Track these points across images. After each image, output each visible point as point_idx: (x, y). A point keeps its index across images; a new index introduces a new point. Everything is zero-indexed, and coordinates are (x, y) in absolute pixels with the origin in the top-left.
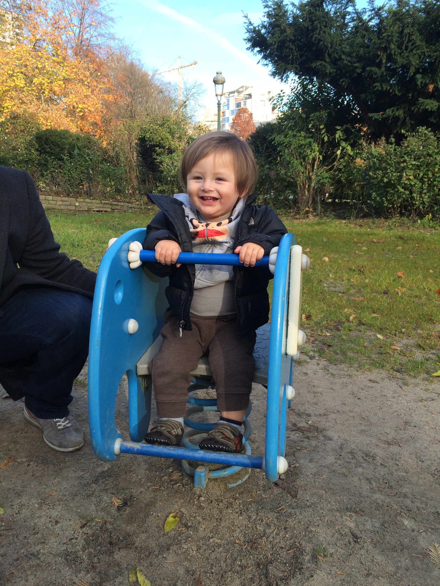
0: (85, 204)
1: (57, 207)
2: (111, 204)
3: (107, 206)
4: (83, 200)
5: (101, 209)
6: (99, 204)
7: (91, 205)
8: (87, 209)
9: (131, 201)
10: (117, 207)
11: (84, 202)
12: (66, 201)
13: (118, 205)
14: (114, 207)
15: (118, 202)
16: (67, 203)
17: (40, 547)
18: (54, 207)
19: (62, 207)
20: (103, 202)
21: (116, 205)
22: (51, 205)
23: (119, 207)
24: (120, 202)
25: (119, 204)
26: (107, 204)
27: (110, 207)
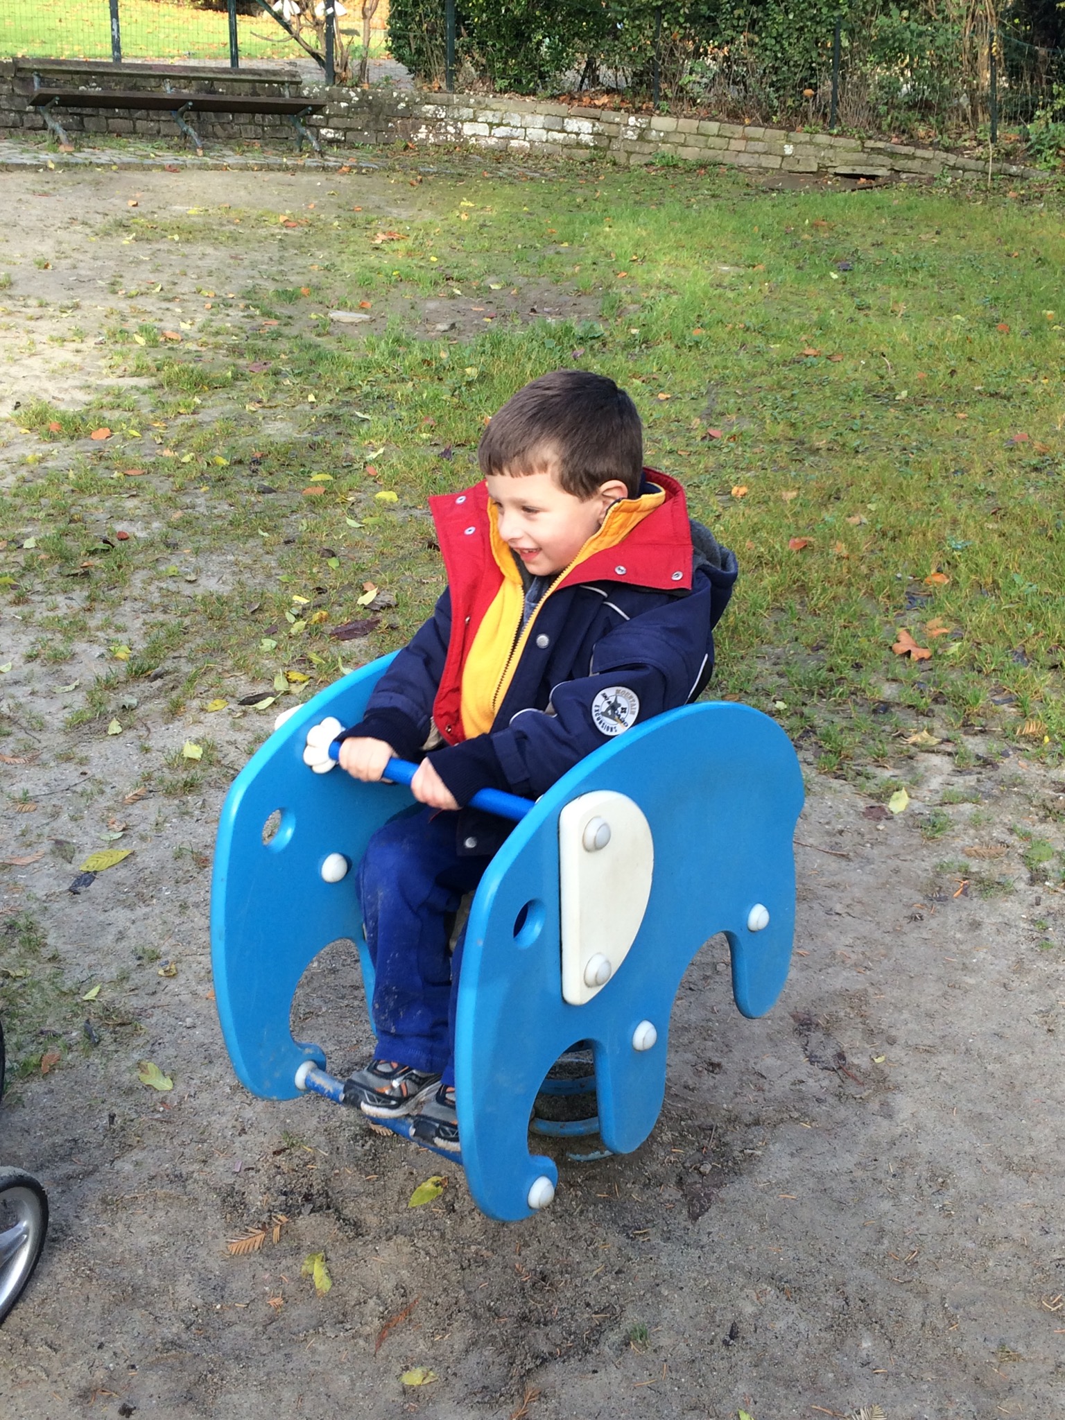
0: (810, 149)
1: (729, 159)
2: (892, 155)
3: (881, 159)
4: (807, 138)
5: (858, 171)
6: (855, 151)
7: (831, 153)
8: (815, 169)
9: (960, 143)
10: (909, 164)
11: (810, 143)
12: (758, 140)
13: (913, 157)
14: (900, 164)
15: (917, 146)
16: (760, 147)
17: (196, 1166)
18: (719, 159)
19: (744, 160)
20: (870, 144)
21: (907, 156)
22: (711, 152)
23: (915, 165)
24: (924, 147)
25: (919, 153)
26: (879, 151)
27: (888, 161)
